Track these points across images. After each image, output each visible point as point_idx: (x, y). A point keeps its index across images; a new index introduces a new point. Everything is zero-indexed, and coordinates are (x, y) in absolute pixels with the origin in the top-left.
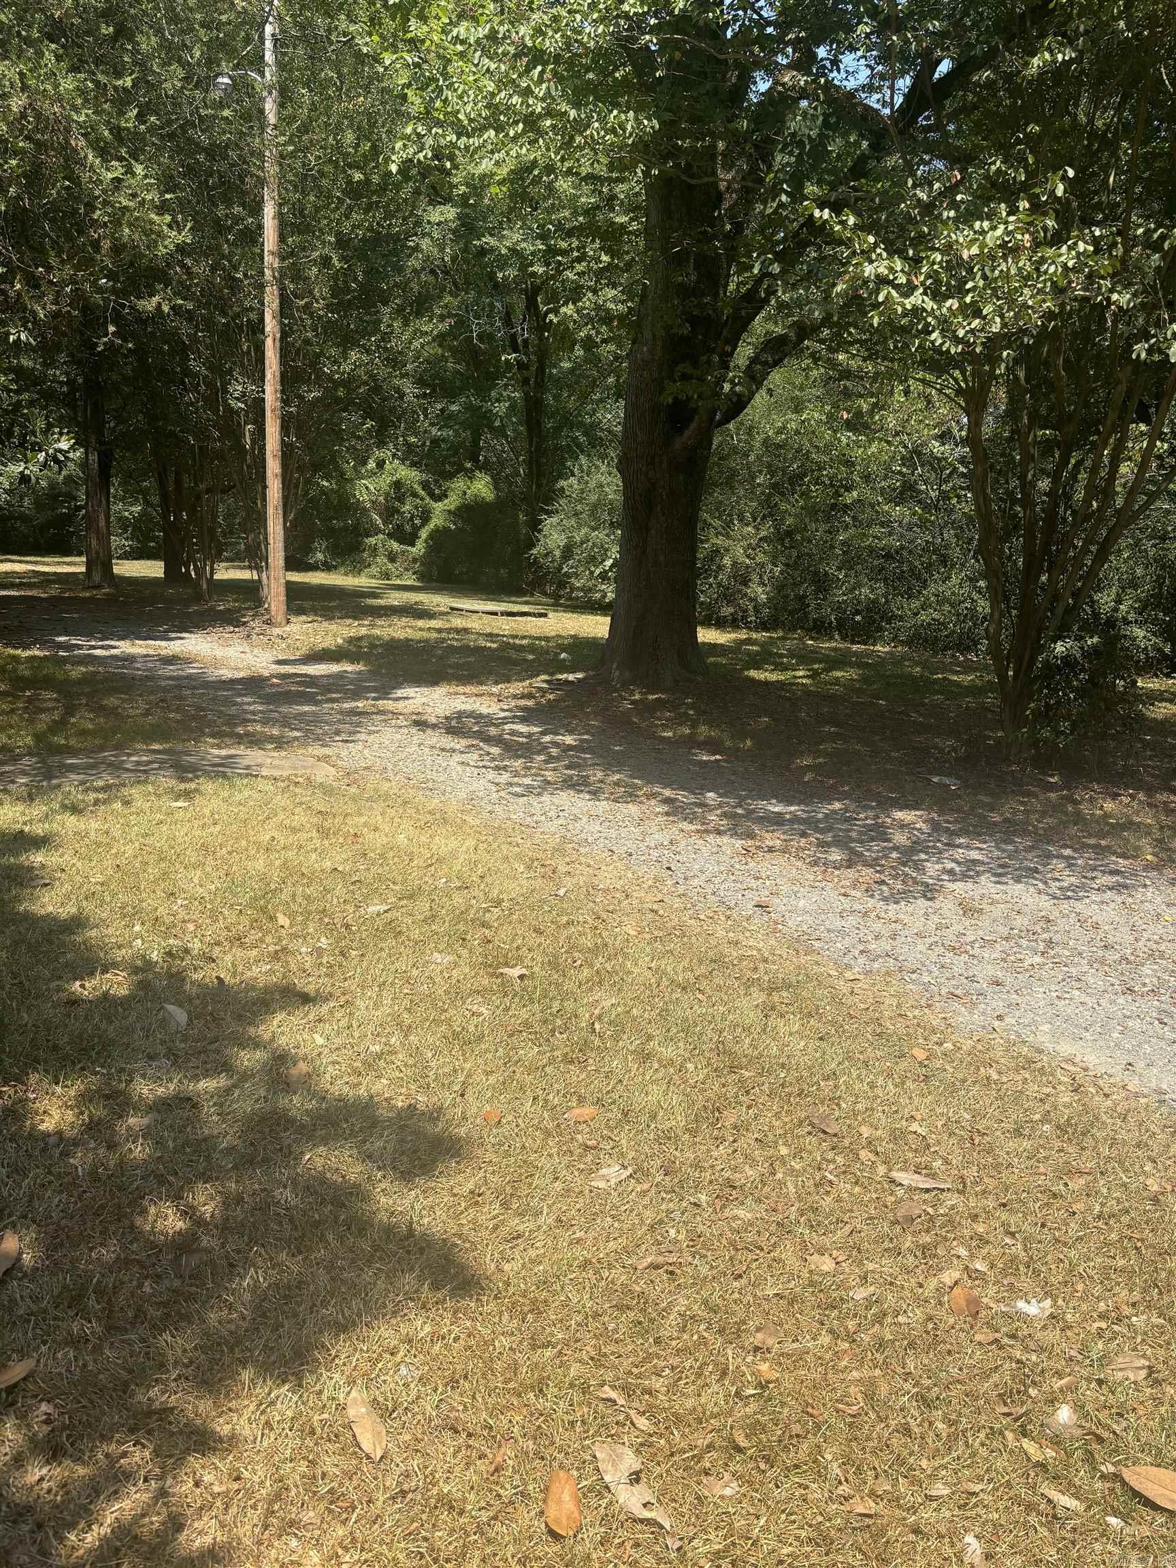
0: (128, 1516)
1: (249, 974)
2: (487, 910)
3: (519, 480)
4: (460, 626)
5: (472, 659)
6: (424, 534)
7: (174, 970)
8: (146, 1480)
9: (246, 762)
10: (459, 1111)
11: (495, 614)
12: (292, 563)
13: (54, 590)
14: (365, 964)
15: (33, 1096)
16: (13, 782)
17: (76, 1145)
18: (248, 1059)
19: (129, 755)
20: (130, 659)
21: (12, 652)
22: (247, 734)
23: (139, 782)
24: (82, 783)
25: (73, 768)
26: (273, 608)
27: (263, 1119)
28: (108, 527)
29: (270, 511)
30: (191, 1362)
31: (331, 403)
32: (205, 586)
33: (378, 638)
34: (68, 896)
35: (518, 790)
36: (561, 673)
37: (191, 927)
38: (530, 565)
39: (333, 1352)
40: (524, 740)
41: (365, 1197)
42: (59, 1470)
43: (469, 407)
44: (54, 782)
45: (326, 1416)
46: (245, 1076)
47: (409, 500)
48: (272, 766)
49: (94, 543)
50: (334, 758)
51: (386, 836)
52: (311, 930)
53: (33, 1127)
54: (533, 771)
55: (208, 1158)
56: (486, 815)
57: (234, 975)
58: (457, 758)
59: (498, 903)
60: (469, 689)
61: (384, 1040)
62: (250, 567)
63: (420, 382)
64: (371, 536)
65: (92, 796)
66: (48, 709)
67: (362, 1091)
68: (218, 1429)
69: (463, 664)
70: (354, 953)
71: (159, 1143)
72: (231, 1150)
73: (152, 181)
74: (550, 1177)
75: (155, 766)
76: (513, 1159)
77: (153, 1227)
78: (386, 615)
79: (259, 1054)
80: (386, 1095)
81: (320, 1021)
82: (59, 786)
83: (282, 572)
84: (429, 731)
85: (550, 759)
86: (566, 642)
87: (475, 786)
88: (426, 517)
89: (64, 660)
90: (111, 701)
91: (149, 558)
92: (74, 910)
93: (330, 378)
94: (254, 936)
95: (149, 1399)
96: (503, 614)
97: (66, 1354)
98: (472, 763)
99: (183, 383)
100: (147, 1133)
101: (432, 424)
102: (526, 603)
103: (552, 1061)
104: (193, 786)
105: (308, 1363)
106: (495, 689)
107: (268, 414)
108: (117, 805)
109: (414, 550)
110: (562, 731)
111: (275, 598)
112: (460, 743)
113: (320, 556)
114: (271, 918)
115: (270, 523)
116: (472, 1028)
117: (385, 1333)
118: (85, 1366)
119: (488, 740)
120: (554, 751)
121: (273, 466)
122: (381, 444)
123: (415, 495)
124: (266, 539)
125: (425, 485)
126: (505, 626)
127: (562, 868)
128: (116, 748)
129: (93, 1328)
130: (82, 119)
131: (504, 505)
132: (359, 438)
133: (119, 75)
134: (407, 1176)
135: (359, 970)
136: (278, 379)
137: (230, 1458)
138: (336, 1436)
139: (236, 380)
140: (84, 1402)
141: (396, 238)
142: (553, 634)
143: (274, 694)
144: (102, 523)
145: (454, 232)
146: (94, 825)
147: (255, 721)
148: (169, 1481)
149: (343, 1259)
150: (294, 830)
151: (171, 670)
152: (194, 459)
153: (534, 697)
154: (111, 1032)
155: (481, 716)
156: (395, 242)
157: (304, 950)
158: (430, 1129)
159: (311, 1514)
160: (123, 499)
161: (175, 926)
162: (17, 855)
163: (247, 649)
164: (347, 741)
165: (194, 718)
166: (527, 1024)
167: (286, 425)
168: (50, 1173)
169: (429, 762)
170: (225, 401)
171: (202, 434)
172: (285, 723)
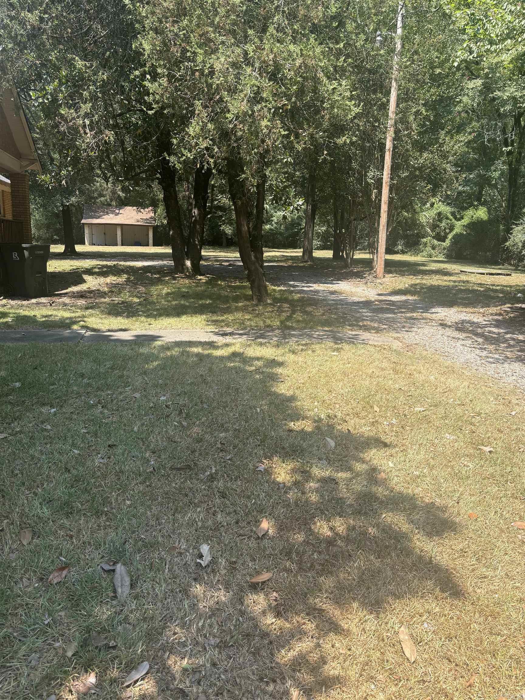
0: (304, 651)
1: (361, 430)
2: (473, 417)
3: (502, 209)
4: (465, 279)
5: (470, 295)
6: (450, 236)
7: (330, 423)
8: (312, 637)
9: (362, 338)
10: (456, 510)
11: (484, 274)
12: (389, 251)
13: (290, 263)
14: (413, 434)
15: (275, 466)
16: (272, 339)
17: (290, 490)
18: (359, 467)
19: (316, 332)
20: (317, 292)
21: (274, 288)
22: (364, 326)
23: (319, 343)
24: (297, 342)
25: (294, 335)
26: (378, 271)
27: (365, 495)
28: (312, 237)
29: (381, 227)
30: (332, 592)
31: (413, 177)
32: (349, 261)
33: (425, 284)
34: (290, 387)
35: (491, 360)
36: (517, 303)
37: (337, 406)
38: (504, 251)
39: (393, 607)
40: (496, 336)
41: (410, 540)
42: (279, 622)
43: (479, 176)
44: (287, 340)
45: (389, 634)
46: (358, 475)
47: (444, 221)
48: (373, 340)
49: (307, 243)
50: (401, 338)
51: (425, 376)
52: (389, 415)
53: (275, 478)
54: (500, 351)
55: (341, 507)
56: (474, 371)
57: (355, 429)
58: (461, 342)
59: (479, 414)
60: (468, 310)
61: (420, 470)
62: (370, 253)
63: (456, 165)
64: (424, 238)
65: (301, 347)
66: (285, 311)
67: (410, 491)
68: (343, 625)
69: (466, 297)
70: (408, 428)
71: (322, 496)
72: (351, 506)
73: (349, 87)
74: (502, 553)
75: (326, 337)
76: (483, 539)
77: (319, 531)
78: (429, 274)
79: (364, 466)
80: (421, 496)
81: (391, 456)
82: (288, 342)
83: (383, 254)
84: (447, 329)
85: (510, 346)
86: (521, 288)
87: (469, 356)
88: (452, 228)
89: (292, 292)
90: (309, 309)
91: (327, 249)
92: (292, 393)
93: (413, 167)
94: (364, 414)
95: (315, 603)
96: (487, 274)
97: (283, 575)
98: (468, 345)
99: (349, 173)
100: (317, 490)
101: (460, 185)
102: (500, 269)
103: (505, 496)
104: (340, 346)
105: (381, 608)
106: (481, 310)
107: (384, 184)
108: (310, 352)
109: (444, 244)
110: (517, 333)
111: (379, 266)
112: (462, 335)
113: (400, 247)
114: (371, 407)
115: (380, 233)
116: (464, 472)
117: (417, 604)
118: (290, 582)
119: (477, 335)
120: (512, 343)
121: (384, 207)
122: (434, 196)
123: (447, 218)
124: (378, 241)
125: (453, 214)
126: (488, 280)
127: (514, 401)
128: (311, 328)
129: (294, 567)
130: (323, 64)
131: (492, 221)
132: (424, 193)
133: (337, 43)
134: (429, 535)
135: (410, 436)
136: (390, 168)
137: (347, 639)
138: (393, 645)
139: (371, 170)
140: (290, 597)
141: (451, 98)
142: (514, 284)
143: (376, 309)
144: (310, 235)
145: (480, 91)
146: (300, 359)
147: (367, 320)
148: (321, 641)
149: (398, 566)
150: (383, 369)
151: (333, 297)
152: (350, 206)
153: (502, 315)
154: (305, 445)
155: (474, 323)
156: (450, 100)
157: (385, 423)
158: (441, 514)
159: (381, 676)
160: (319, 225)
161: (331, 405)
162: (272, 368)
163: (365, 289)
164: (408, 331)
165: (342, 318)
166: (492, 476)
167: (391, 189)
168: (280, 499)
169: (446, 343)
170: (366, 179)
171: (354, 195)
172: (380, 322)
